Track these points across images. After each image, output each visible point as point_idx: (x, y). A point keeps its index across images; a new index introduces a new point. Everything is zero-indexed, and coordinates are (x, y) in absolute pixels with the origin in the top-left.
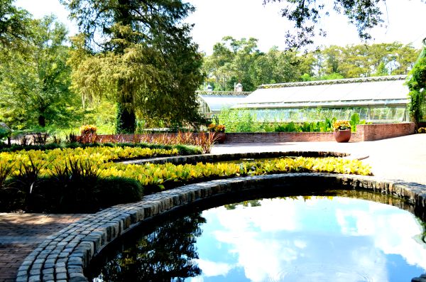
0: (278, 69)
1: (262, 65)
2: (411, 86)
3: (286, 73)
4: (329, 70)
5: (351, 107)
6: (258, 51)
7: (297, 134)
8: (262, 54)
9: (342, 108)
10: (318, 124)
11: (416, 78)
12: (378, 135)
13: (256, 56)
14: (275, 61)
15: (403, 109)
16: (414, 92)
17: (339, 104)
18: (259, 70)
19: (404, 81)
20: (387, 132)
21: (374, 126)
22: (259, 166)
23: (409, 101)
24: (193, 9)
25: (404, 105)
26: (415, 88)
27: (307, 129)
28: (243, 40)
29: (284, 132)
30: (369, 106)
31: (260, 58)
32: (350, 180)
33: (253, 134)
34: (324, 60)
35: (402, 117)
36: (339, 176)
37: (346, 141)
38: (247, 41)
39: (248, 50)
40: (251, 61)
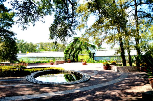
0: (29, 48)
1: (25, 47)
2: (64, 53)
3: (31, 49)
4: (41, 48)
5: (52, 58)
6: (24, 43)
7: (42, 63)
8: (25, 44)
9: (50, 58)
10: (46, 61)
11: (66, 52)
12: (59, 64)
13: (24, 44)
14: (29, 46)
15: (63, 58)
16: (65, 55)
17: (49, 57)
18: (24, 48)
19: (63, 52)
20: (60, 63)
21: (58, 61)
22: (43, 69)
23: (64, 56)
24: (16, 34)
25: (63, 57)
26: (66, 54)
27: (43, 62)
28: (20, 40)
29: (38, 63)
30: (56, 57)
31: (25, 45)
32: (62, 71)
33: (31, 63)
34: (39, 46)
35: (63, 60)
36: (60, 70)
37: (53, 65)
38: (21, 40)
39: (22, 43)
40: (22, 45)
